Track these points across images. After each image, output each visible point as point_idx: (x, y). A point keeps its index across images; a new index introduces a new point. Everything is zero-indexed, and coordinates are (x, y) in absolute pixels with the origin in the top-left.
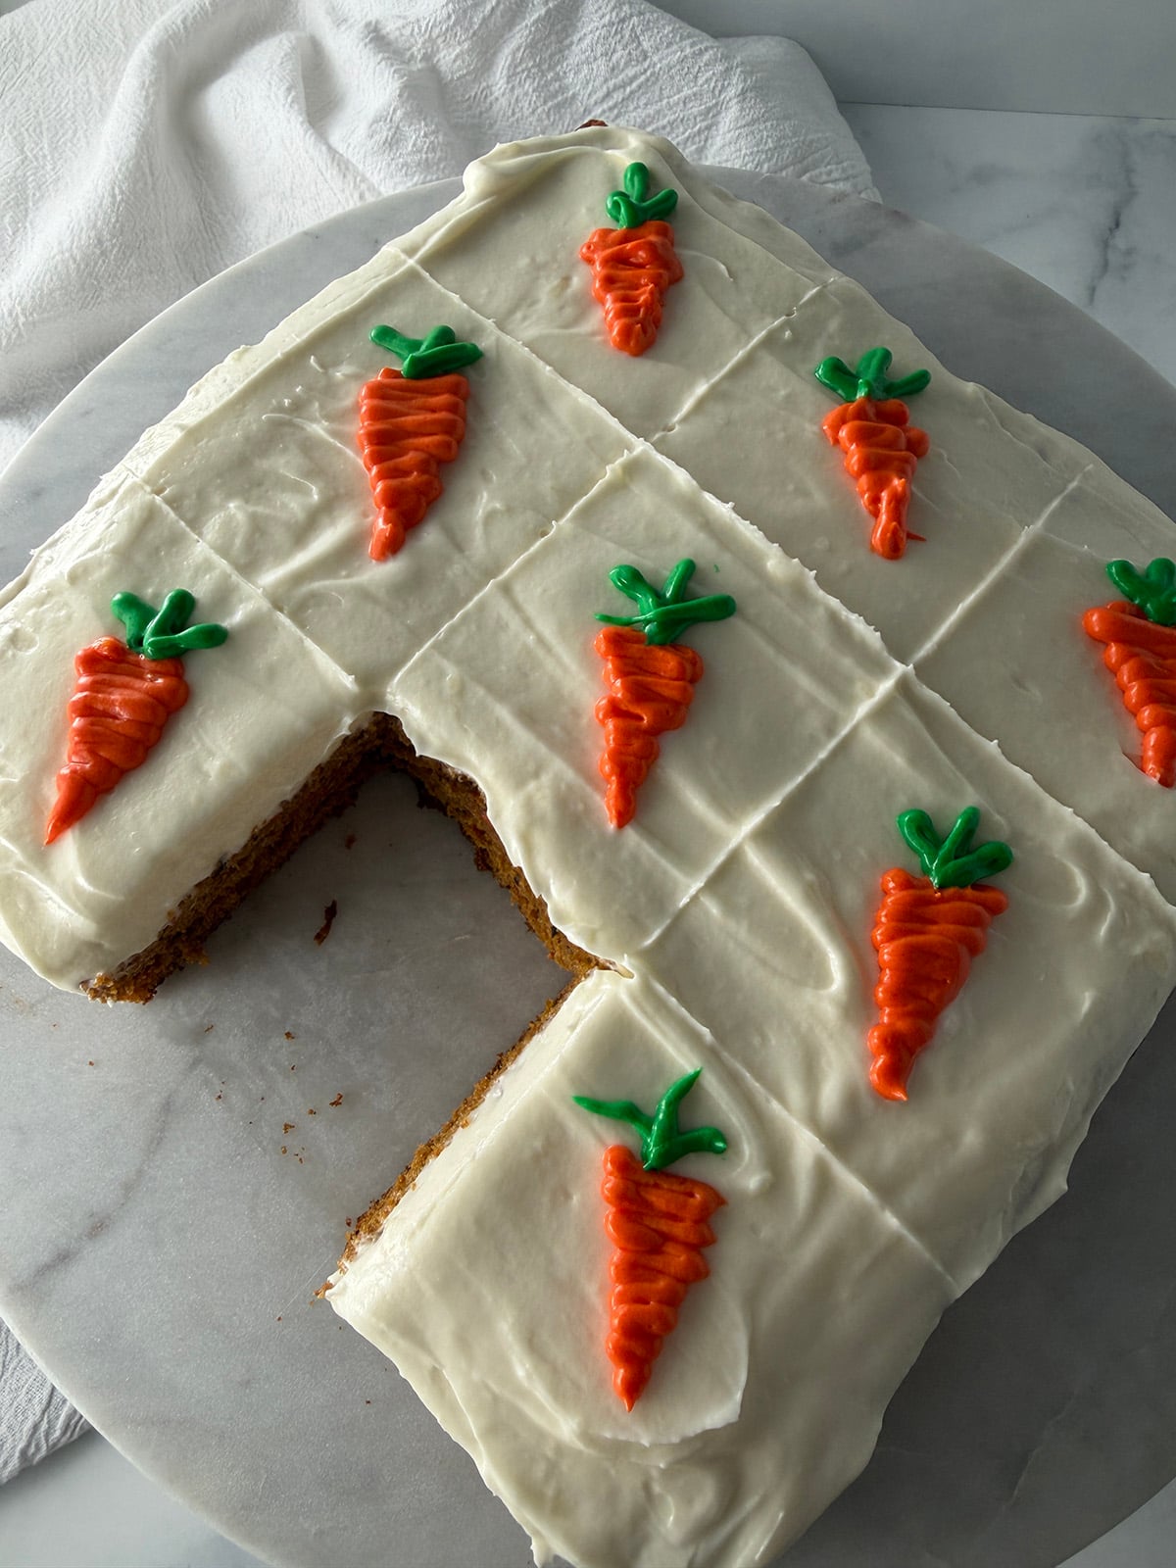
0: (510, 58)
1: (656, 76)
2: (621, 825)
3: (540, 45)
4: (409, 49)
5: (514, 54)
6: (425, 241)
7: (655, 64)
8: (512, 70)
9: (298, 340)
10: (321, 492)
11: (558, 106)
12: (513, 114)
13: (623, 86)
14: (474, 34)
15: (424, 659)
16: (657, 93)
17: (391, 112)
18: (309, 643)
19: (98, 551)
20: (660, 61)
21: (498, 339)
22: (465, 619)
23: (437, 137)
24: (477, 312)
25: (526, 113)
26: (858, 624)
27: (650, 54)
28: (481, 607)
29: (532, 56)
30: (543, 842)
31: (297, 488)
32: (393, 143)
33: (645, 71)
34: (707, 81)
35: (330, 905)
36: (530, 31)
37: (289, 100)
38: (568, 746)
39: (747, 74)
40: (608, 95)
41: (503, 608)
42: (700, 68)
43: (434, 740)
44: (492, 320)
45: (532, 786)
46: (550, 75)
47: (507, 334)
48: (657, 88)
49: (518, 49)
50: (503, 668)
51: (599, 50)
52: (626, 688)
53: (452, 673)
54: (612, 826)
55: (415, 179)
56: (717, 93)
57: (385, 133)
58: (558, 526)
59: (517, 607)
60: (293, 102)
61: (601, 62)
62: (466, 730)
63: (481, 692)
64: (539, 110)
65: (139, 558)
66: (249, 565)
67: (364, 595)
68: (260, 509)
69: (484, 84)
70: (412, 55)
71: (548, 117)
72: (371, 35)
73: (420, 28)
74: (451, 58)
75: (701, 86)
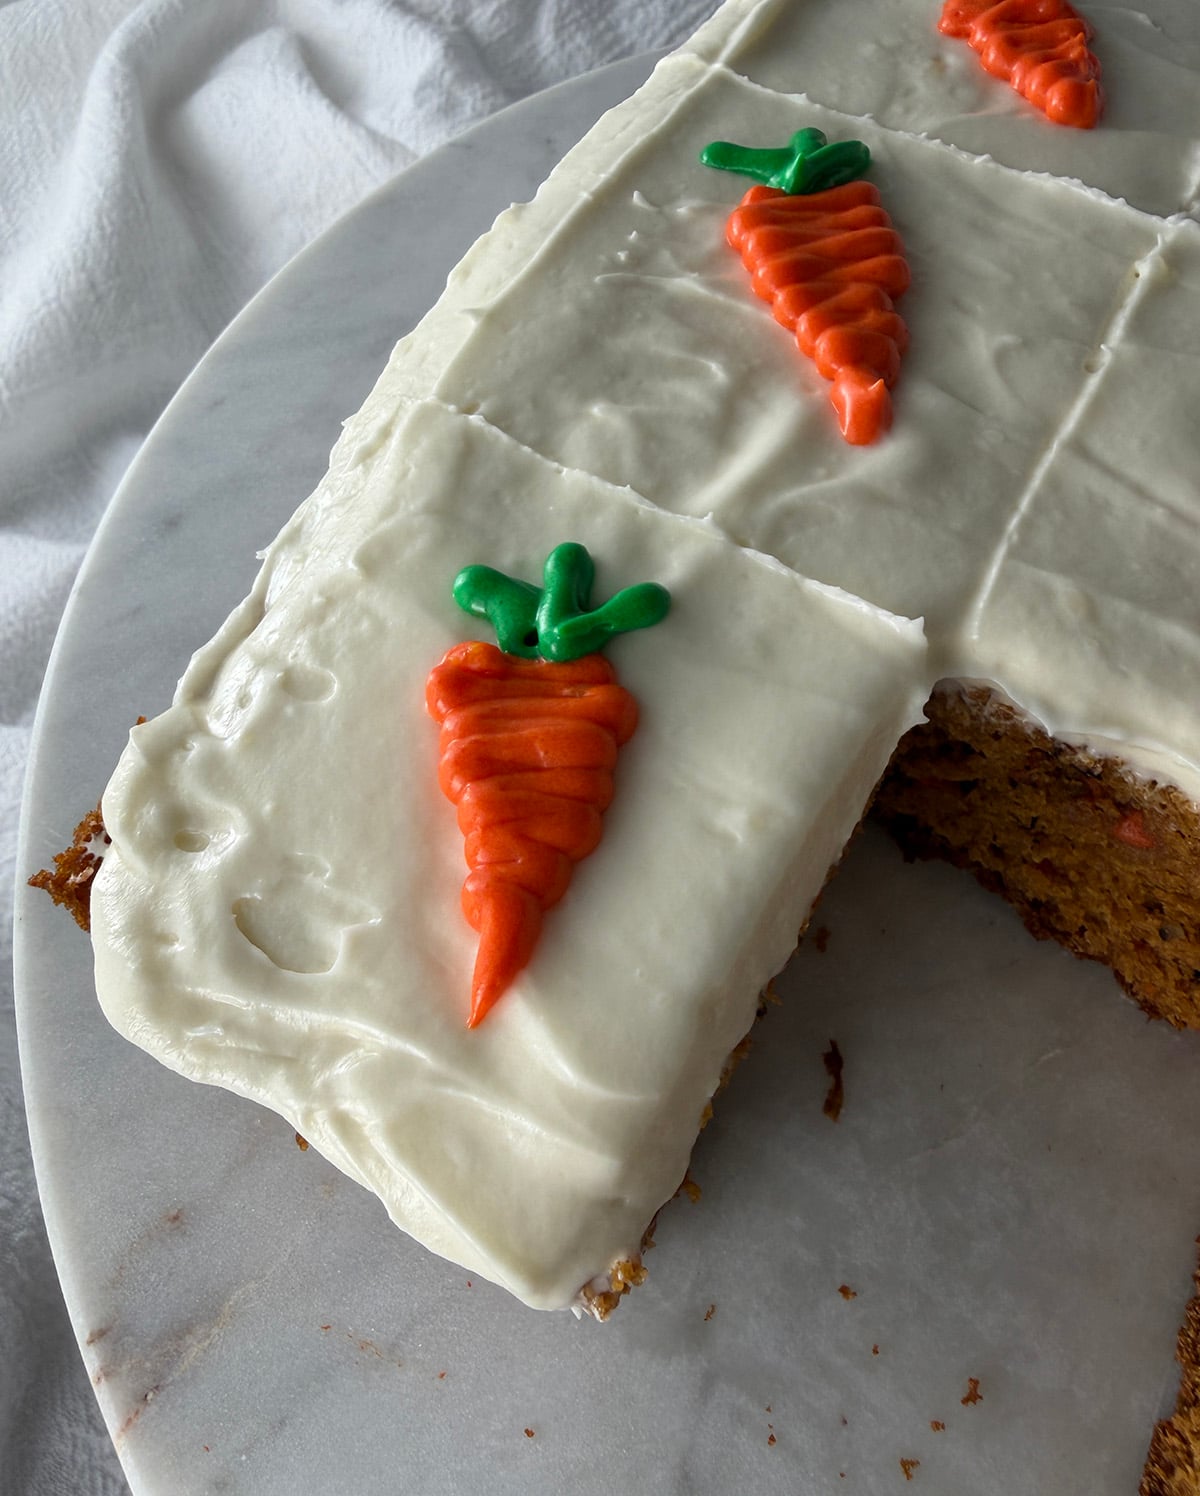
0: (552, 12)
4: (437, 11)
6: (724, 40)
8: (558, 22)
9: (603, 177)
10: (727, 368)
15: (1005, 577)
17: (438, 76)
18: (813, 586)
19: (400, 515)
21: (883, 141)
22: (1038, 504)
24: (839, 111)
28: (1054, 482)
31: (685, 370)
32: (448, 108)
35: (829, 1049)
41: (1090, 479)
43: (1073, 704)
44: (867, 115)
46: (602, 25)
47: (897, 130)
50: (1135, 566)
58: (1111, 349)
59: (1111, 473)
62: (1125, 675)
63: (1124, 608)
65: (472, 513)
66: (662, 487)
67: (868, 497)
68: (642, 407)
69: (528, 42)
70: (442, 16)
74: (488, 16)
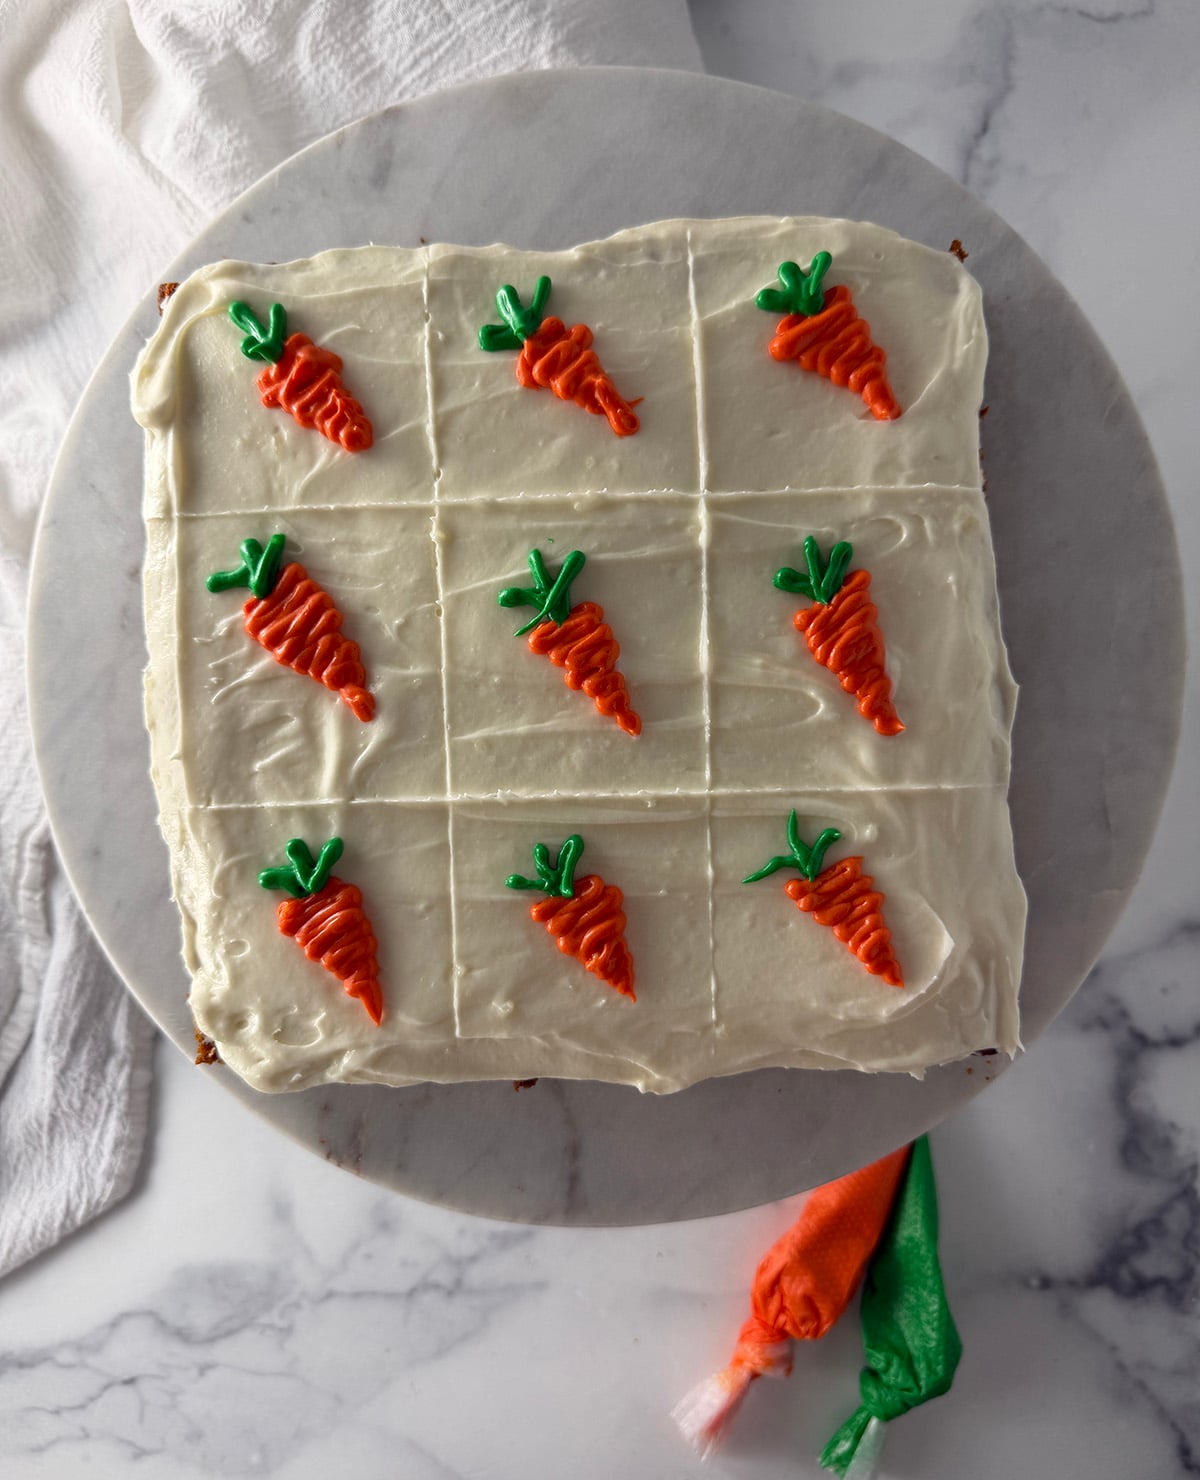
0: (310, 38)
1: (462, 39)
3: (339, 20)
4: (209, 37)
5: (314, 32)
7: (459, 27)
8: (314, 48)
11: (367, 80)
12: (323, 91)
13: (430, 52)
14: (269, 19)
16: (466, 57)
17: (193, 122)
20: (465, 21)
23: (241, 142)
25: (335, 89)
27: (453, 17)
29: (333, 32)
32: (199, 153)
33: (450, 35)
34: (516, 40)
36: (326, 9)
37: (100, 105)
39: (556, 27)
40: (416, 62)
42: (506, 27)
46: (355, 48)
48: (464, 52)
49: (317, 26)
51: (401, 18)
55: (223, 193)
56: (526, 50)
57: (190, 145)
60: (103, 108)
61: (405, 29)
64: (348, 87)
69: (289, 64)
70: (213, 44)
71: (357, 90)
72: (169, 30)
73: (213, 20)
74: (252, 43)
75: (510, 46)
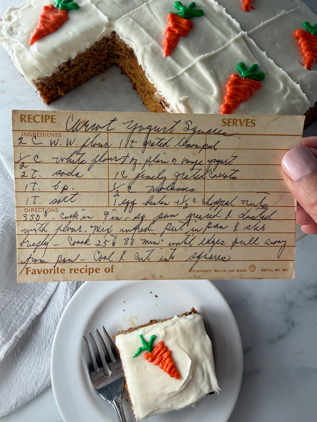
2: (167, 55)
15: (125, 17)
18: (98, 10)
22: (137, 11)
26: (234, 21)
28: (141, 9)
30: (147, 57)
38: (157, 39)
41: (146, 9)
43: (125, 35)
45: (146, 46)
50: (144, 21)
52: (173, 25)
53: (131, 20)
54: (164, 55)
59: (150, 9)
62: (132, 33)
63: (137, 25)
67: (113, 2)
